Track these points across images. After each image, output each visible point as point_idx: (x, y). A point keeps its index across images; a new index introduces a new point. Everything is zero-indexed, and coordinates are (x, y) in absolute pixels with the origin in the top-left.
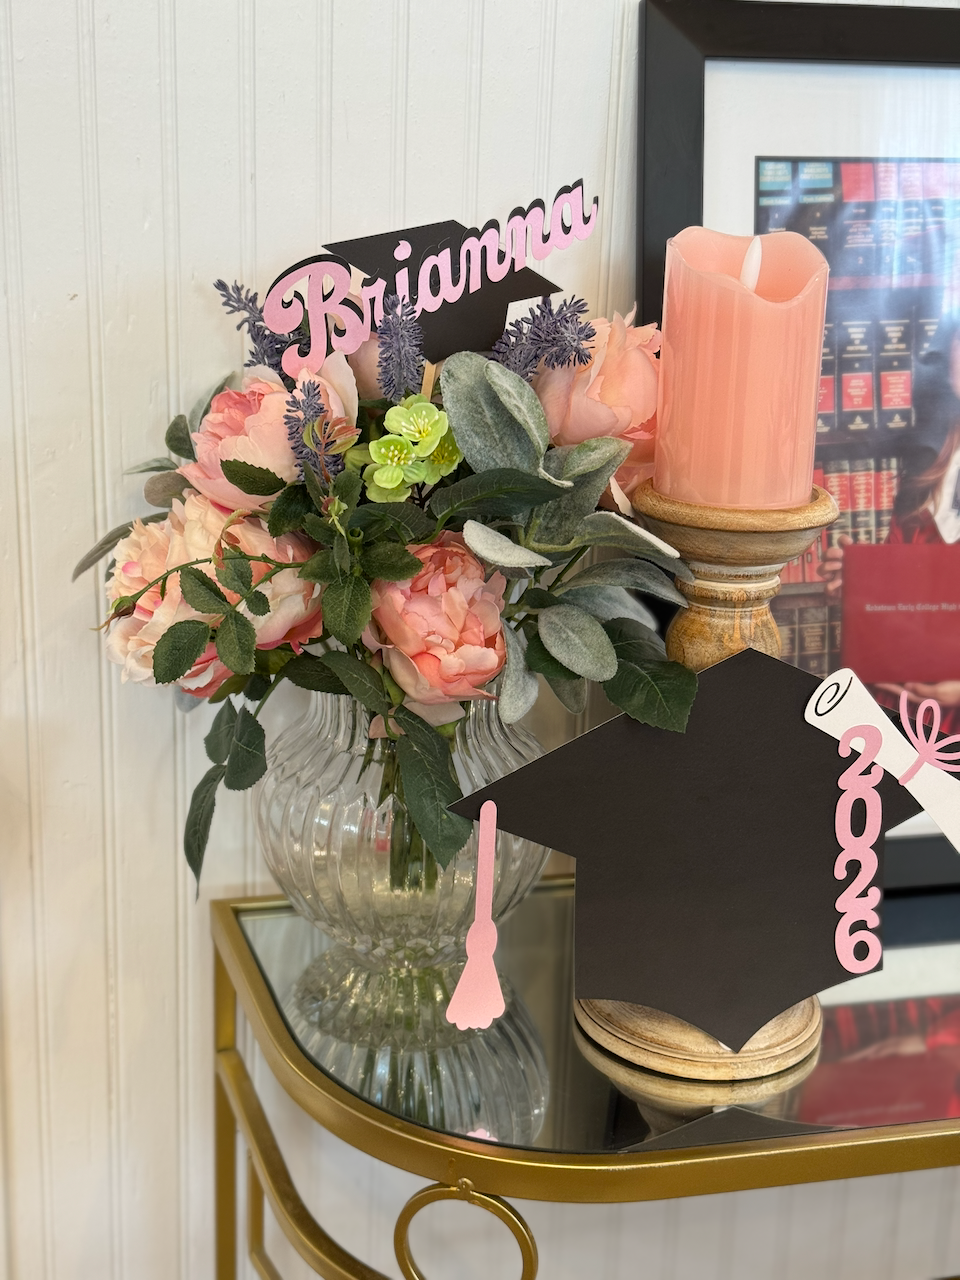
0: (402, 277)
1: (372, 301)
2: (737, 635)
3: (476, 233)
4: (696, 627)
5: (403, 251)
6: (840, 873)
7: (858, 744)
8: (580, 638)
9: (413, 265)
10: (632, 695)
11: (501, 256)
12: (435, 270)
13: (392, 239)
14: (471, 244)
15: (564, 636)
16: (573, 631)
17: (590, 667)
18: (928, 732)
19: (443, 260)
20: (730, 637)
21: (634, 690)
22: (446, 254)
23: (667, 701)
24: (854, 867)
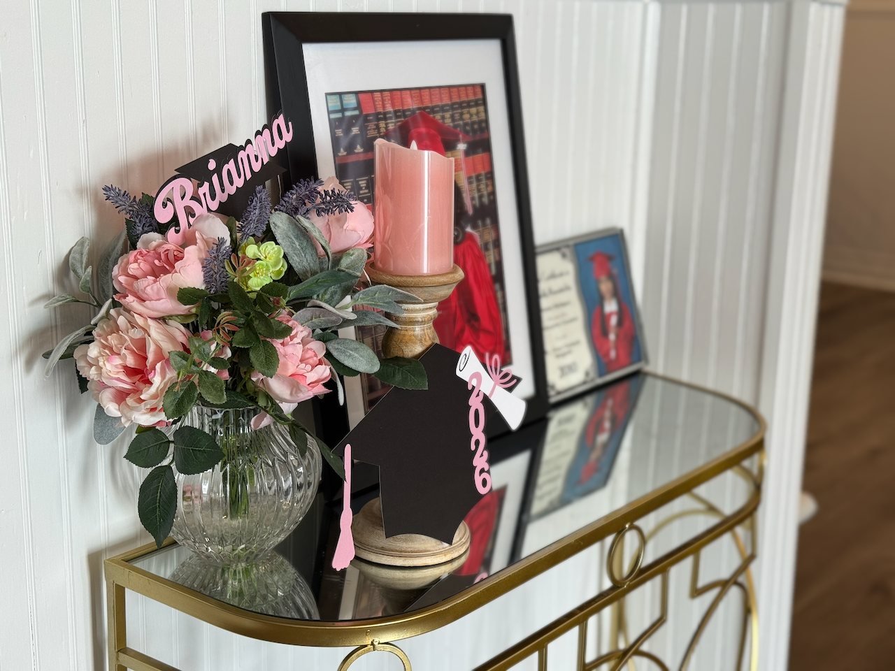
0: (215, 178)
1: (204, 194)
2: (427, 338)
3: (243, 148)
4: (407, 338)
5: (212, 165)
6: (473, 447)
7: (474, 382)
8: (357, 353)
9: (218, 170)
10: (394, 377)
11: (256, 157)
12: (229, 171)
13: (206, 159)
14: (242, 154)
15: (348, 354)
16: (352, 351)
17: (366, 367)
18: (496, 370)
19: (231, 165)
20: (425, 339)
21: (394, 374)
22: (232, 161)
23: (414, 376)
24: (477, 442)
